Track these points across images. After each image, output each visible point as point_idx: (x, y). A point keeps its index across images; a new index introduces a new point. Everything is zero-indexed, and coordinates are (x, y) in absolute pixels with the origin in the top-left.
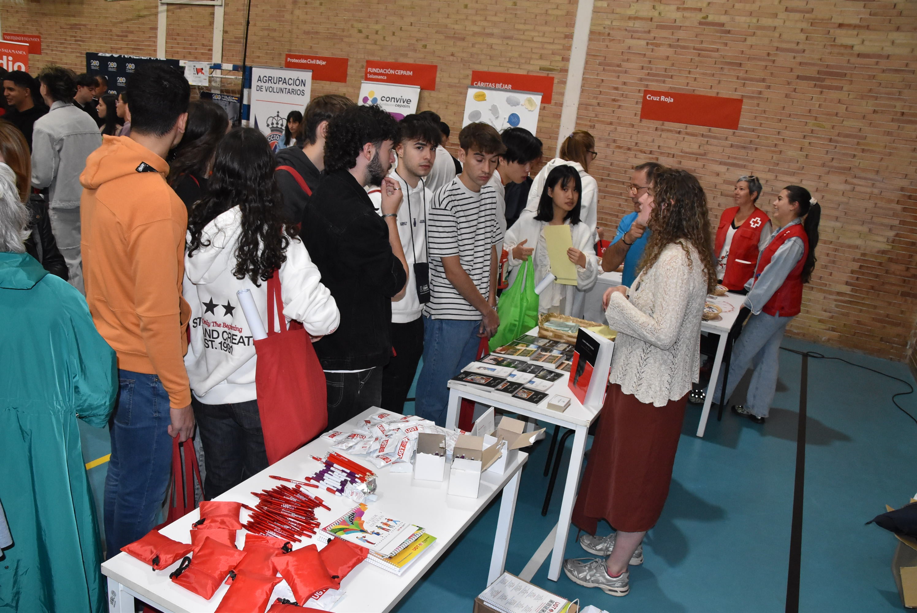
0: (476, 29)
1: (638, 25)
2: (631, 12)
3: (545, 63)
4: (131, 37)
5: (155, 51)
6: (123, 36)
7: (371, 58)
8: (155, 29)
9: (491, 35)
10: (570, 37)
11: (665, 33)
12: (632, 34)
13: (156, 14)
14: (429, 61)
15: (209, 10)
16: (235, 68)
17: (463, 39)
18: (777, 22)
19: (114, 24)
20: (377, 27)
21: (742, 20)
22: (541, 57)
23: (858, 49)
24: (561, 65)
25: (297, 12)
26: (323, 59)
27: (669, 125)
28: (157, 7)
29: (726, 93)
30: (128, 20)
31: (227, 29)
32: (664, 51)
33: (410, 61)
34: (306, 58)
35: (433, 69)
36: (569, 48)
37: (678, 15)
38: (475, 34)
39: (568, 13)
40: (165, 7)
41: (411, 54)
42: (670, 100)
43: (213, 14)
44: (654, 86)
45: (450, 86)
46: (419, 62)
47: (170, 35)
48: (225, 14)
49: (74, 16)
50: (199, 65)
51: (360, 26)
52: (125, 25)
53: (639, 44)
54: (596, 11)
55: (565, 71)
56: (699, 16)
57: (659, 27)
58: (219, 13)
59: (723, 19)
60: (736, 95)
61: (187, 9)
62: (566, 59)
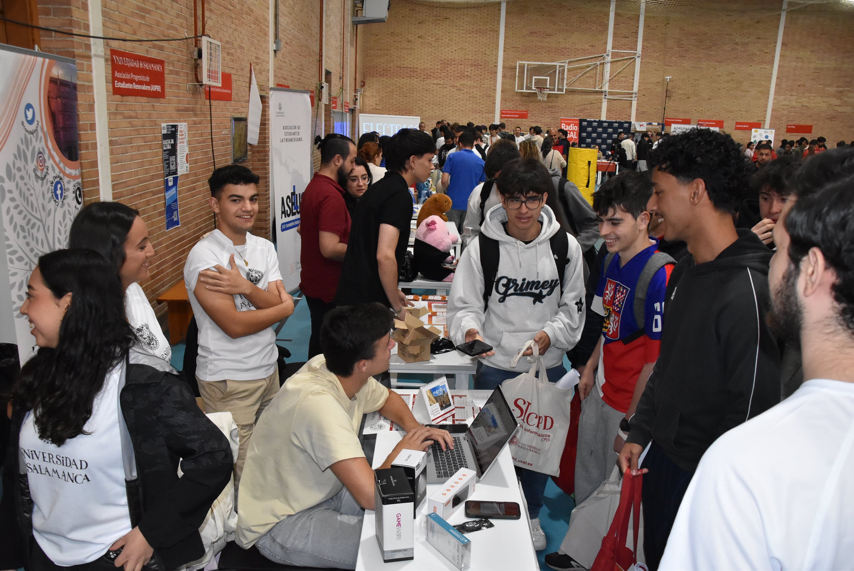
0: (737, 109)
1: (784, 107)
2: (783, 103)
3: (758, 119)
4: (586, 111)
5: (600, 117)
6: (582, 111)
7: (700, 119)
8: (600, 108)
9: (742, 111)
10: (766, 111)
11: (793, 109)
12: (784, 110)
13: (601, 103)
14: (721, 119)
15: (630, 101)
16: (659, 124)
17: (733, 112)
18: (821, 105)
19: (577, 106)
20: (702, 109)
21: (812, 105)
22: (758, 117)
23: (839, 111)
24: (763, 119)
25: (670, 103)
26: (681, 119)
27: (793, 134)
28: (602, 100)
29: (808, 124)
30: (585, 104)
31: (638, 109)
32: (792, 114)
33: (714, 119)
34: (674, 119)
35: (722, 122)
36: (766, 114)
37: (796, 104)
38: (737, 111)
39: (765, 104)
40: (606, 100)
41: (715, 117)
42: (794, 127)
43: (631, 103)
44: (789, 124)
45: (729, 127)
46: (718, 120)
47: (609, 111)
48: (637, 103)
49: (551, 102)
50: (641, 123)
51: (696, 108)
52: (582, 106)
53: (785, 112)
54: (774, 103)
55: (764, 121)
56: (801, 104)
57: (792, 107)
58: (634, 104)
59: (807, 105)
60: (811, 124)
61: (618, 101)
62: (765, 117)
